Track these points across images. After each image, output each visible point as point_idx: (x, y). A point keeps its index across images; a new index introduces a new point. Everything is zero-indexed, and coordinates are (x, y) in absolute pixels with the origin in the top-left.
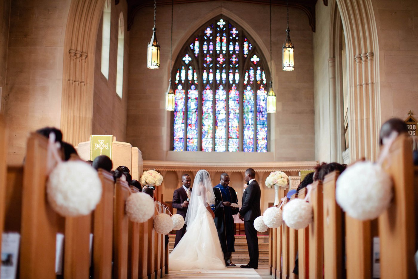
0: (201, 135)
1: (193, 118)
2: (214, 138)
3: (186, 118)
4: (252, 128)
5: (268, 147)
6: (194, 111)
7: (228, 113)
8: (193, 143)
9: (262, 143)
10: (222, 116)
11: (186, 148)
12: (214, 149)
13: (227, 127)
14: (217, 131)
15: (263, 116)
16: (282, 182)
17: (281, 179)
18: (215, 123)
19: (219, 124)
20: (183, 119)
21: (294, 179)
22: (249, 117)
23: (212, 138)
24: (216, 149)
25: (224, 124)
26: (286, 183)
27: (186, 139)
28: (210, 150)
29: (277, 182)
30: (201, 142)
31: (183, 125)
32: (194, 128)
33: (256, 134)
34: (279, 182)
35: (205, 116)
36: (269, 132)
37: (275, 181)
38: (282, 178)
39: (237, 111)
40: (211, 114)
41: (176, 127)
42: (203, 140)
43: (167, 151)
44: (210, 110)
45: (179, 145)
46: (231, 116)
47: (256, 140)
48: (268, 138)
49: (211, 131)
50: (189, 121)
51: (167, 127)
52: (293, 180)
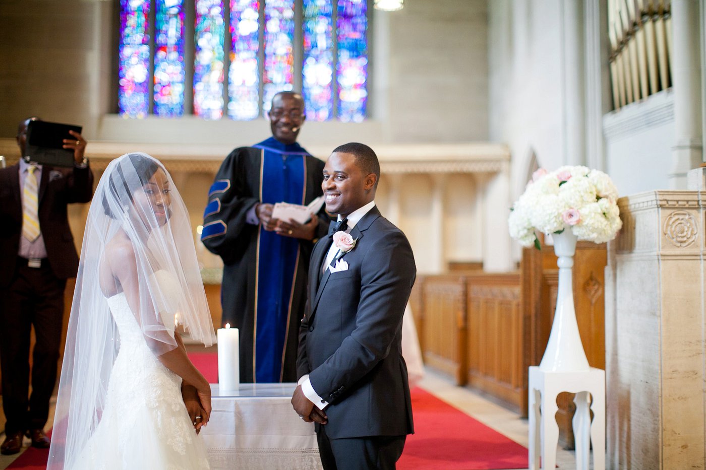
0: (192, 76)
1: (172, 30)
2: (226, 82)
3: (153, 29)
4: (327, 58)
5: (366, 109)
6: (175, 11)
7: (264, 19)
8: (174, 95)
9: (352, 97)
10: (247, 25)
11: (153, 108)
12: (225, 111)
13: (261, 54)
14: (235, 66)
15: (354, 27)
16: (603, 219)
18: (230, 44)
19: (240, 45)
20: (145, 33)
21: (673, 208)
22: (320, 28)
23: (223, 83)
24: (231, 113)
25: (255, 46)
27: (150, 86)
28: (216, 114)
29: (579, 222)
30: (190, 93)
31: (145, 49)
32: (174, 55)
33: (337, 73)
34: (587, 221)
35: (202, 25)
37: (571, 215)
38: (598, 198)
39: (289, 14)
40: (220, 21)
41: (127, 52)
42: (199, 87)
43: (101, 119)
44: (216, 11)
45: (132, 99)
46: (273, 26)
47: (335, 87)
49: (219, 66)
50: (161, 39)
51: (102, 51)
52: (669, 212)
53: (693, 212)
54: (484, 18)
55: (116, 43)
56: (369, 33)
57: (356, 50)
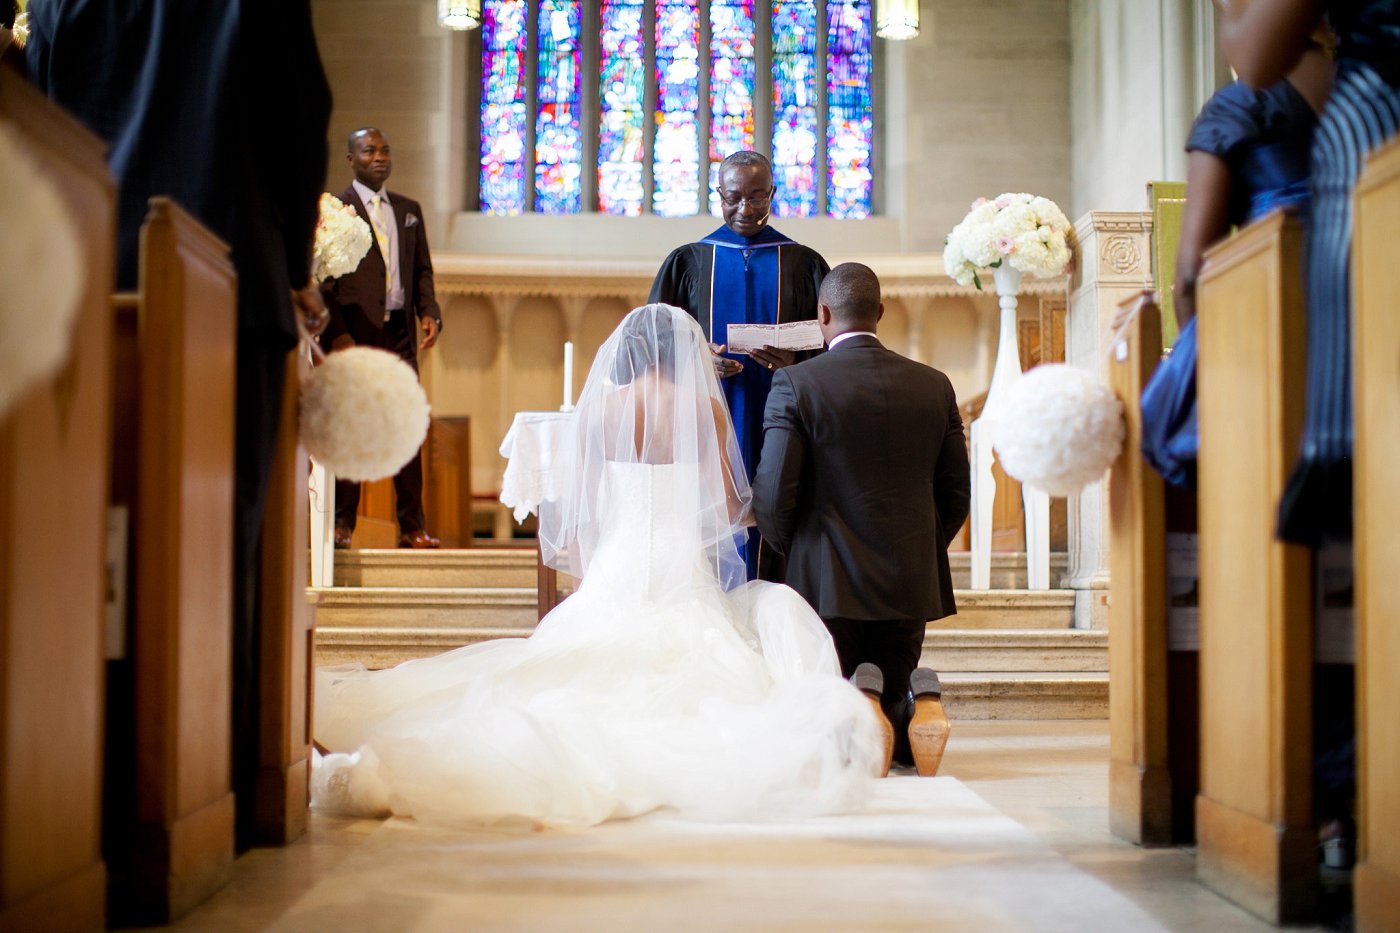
0: (594, 149)
1: (562, 79)
2: (649, 160)
3: (532, 75)
4: (810, 117)
6: (567, 47)
7: (708, 59)
8: (567, 181)
9: (850, 182)
10: (682, 69)
11: (533, 201)
12: (648, 206)
13: (703, 113)
14: (665, 132)
15: (853, 72)
16: (1043, 248)
17: (1035, 233)
18: (655, 101)
19: (670, 102)
20: (520, 82)
21: (1112, 231)
22: (797, 71)
23: (642, 161)
24: (657, 207)
25: (693, 102)
26: (1064, 255)
27: (530, 167)
28: (633, 210)
29: (1014, 250)
30: (593, 177)
31: (520, 108)
32: (565, 119)
33: (825, 142)
35: (610, 70)
36: (877, 138)
37: (1004, 244)
38: (1039, 226)
39: (747, 50)
40: (637, 62)
41: (491, 113)
42: (605, 168)
43: (452, 216)
44: (632, 47)
45: (501, 188)
46: (722, 69)
47: (823, 167)
48: (876, 163)
49: (636, 135)
50: (546, 92)
51: (453, 113)
52: (1108, 235)
53: (1136, 236)
54: (1063, 51)
55: (475, 98)
56: (877, 79)
57: (855, 105)
